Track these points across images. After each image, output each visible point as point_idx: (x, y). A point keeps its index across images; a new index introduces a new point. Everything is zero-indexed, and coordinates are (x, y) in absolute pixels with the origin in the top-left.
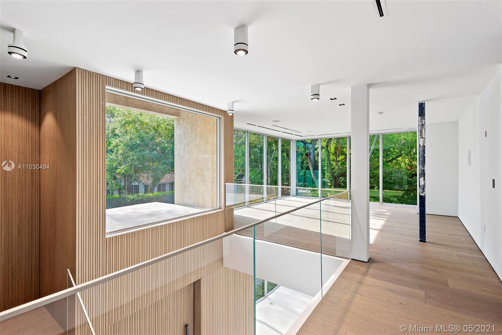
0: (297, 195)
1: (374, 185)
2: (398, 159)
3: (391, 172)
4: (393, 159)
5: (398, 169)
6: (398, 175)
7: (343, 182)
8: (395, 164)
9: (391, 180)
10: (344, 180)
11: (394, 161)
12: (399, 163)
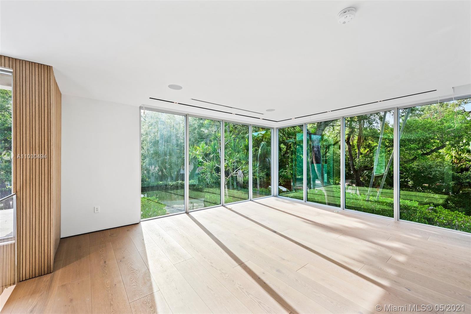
0: (279, 195)
1: (407, 179)
2: (440, 151)
3: (431, 166)
4: (432, 151)
5: (440, 163)
6: (439, 169)
7: (367, 175)
8: (437, 157)
9: (431, 175)
10: (369, 173)
11: (435, 154)
12: (443, 156)
